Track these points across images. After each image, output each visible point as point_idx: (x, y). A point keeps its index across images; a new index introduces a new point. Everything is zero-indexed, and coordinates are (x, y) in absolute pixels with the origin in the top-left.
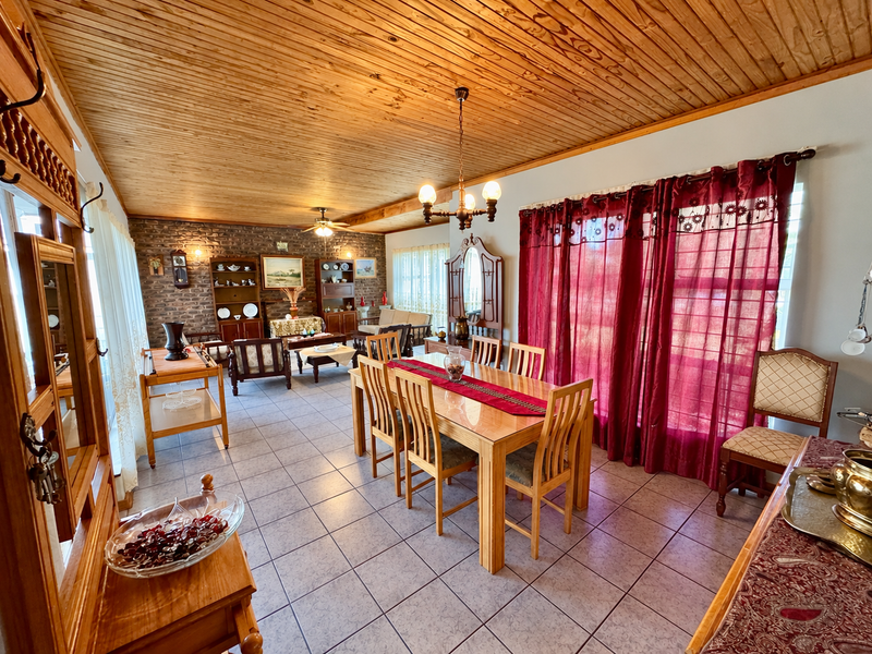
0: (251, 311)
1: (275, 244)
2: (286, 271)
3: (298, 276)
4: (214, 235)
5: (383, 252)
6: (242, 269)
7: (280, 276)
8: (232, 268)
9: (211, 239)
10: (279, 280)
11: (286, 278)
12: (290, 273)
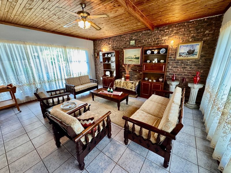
1: (129, 43)
2: (133, 56)
3: (138, 58)
7: (130, 59)
10: (129, 61)
11: (132, 60)
12: (135, 57)
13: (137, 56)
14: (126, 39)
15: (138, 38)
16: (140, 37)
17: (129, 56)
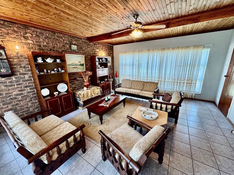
0: (62, 88)
1: (70, 47)
2: (77, 63)
3: (83, 65)
4: (28, 35)
5: (113, 54)
6: (55, 61)
7: (75, 66)
8: (49, 60)
9: (26, 38)
10: (74, 68)
11: (77, 66)
12: (79, 64)
13: (82, 63)
14: (64, 41)
15: (79, 44)
16: (80, 43)
17: (73, 62)
